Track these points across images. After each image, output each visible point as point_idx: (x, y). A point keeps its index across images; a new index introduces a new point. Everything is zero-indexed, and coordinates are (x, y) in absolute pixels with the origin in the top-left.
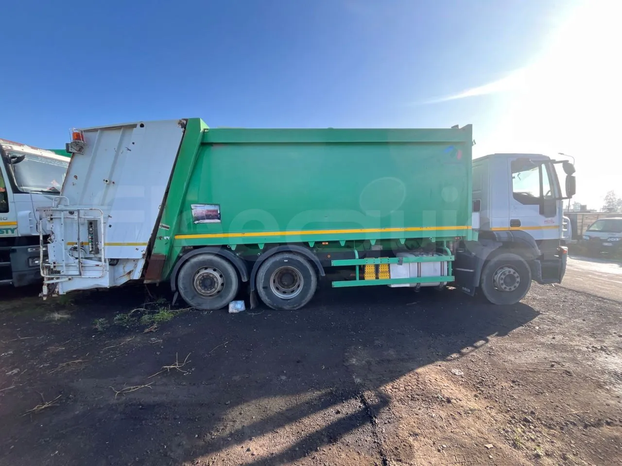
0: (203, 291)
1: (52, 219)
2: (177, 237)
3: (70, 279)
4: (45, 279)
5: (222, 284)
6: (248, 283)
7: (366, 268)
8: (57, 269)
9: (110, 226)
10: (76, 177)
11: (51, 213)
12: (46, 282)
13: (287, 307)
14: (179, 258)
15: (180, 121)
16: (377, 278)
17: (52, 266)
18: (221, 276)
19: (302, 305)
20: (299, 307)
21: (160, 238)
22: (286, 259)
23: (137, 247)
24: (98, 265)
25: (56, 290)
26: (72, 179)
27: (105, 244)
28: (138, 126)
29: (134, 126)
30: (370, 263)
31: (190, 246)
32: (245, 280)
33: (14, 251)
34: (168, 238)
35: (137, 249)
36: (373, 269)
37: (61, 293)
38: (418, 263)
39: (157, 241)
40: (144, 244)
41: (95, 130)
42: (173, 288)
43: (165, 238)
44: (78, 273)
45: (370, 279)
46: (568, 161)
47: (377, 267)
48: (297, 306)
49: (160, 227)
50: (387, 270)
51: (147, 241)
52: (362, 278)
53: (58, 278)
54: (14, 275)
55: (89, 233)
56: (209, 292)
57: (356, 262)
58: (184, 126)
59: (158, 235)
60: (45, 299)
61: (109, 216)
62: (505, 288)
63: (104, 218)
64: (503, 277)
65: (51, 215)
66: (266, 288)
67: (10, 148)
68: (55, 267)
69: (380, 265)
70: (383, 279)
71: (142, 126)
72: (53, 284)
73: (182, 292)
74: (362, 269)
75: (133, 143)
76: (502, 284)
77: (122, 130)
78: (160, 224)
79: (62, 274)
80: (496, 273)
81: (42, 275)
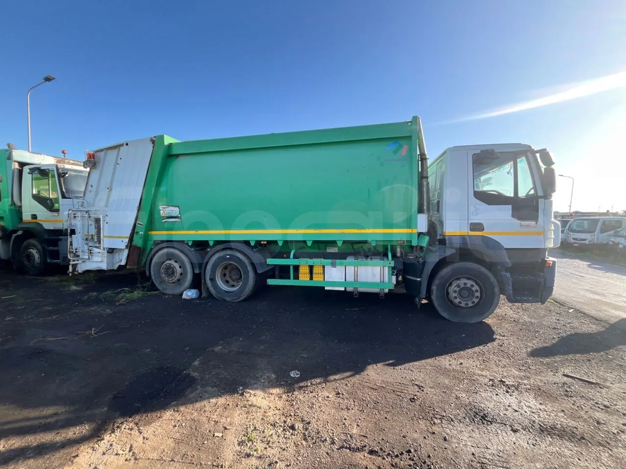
0: (166, 278)
1: (75, 217)
2: (149, 233)
3: (83, 262)
4: (71, 261)
5: (181, 274)
6: (200, 274)
7: (301, 268)
8: (78, 254)
9: (107, 223)
10: (92, 186)
11: (75, 212)
12: (72, 263)
13: (228, 299)
14: (151, 249)
15: (152, 138)
16: (311, 278)
17: (74, 251)
18: (180, 267)
19: (242, 298)
20: (239, 300)
21: (137, 233)
22: (228, 255)
23: (122, 239)
24: (99, 252)
25: (77, 269)
26: (89, 188)
27: (104, 237)
28: (125, 145)
29: (122, 145)
30: (304, 264)
31: (158, 241)
32: (197, 271)
33: (61, 240)
34: (142, 233)
35: (122, 241)
36: (307, 270)
37: (80, 272)
38: (355, 266)
39: (135, 235)
40: (126, 238)
41: (102, 150)
42: (148, 274)
43: (140, 233)
44: (88, 258)
45: (304, 279)
46: (545, 149)
47: (311, 268)
48: (238, 299)
49: (137, 224)
50: (322, 271)
51: (128, 235)
52: (296, 277)
53: (78, 260)
54: (61, 256)
55: (95, 228)
56: (170, 279)
57: (290, 262)
58: (153, 142)
59: (136, 231)
60: (70, 275)
61: (107, 215)
62: (460, 303)
63: (103, 217)
64: (457, 289)
65: (75, 214)
66: (213, 280)
67: (62, 167)
68: (76, 252)
69: (315, 267)
70: (317, 281)
71: (127, 144)
72: (75, 264)
73: (153, 277)
74: (296, 268)
75: (121, 159)
76: (455, 298)
77: (118, 148)
78: (137, 222)
79: (80, 257)
80: (451, 284)
81: (69, 257)
